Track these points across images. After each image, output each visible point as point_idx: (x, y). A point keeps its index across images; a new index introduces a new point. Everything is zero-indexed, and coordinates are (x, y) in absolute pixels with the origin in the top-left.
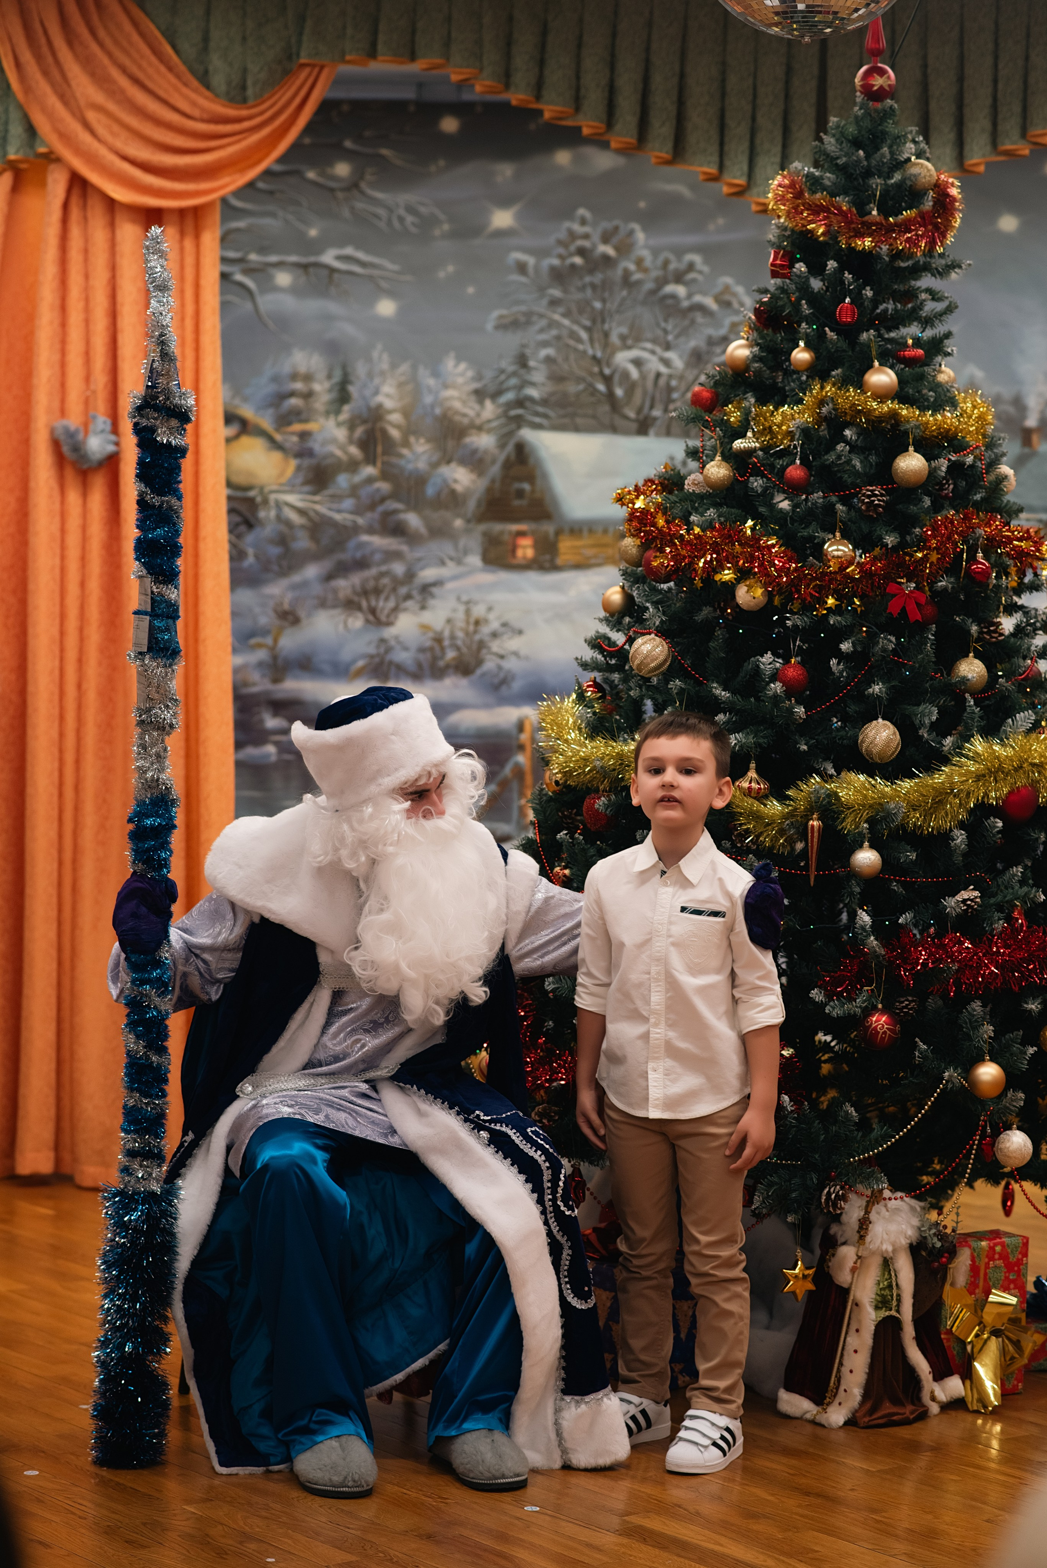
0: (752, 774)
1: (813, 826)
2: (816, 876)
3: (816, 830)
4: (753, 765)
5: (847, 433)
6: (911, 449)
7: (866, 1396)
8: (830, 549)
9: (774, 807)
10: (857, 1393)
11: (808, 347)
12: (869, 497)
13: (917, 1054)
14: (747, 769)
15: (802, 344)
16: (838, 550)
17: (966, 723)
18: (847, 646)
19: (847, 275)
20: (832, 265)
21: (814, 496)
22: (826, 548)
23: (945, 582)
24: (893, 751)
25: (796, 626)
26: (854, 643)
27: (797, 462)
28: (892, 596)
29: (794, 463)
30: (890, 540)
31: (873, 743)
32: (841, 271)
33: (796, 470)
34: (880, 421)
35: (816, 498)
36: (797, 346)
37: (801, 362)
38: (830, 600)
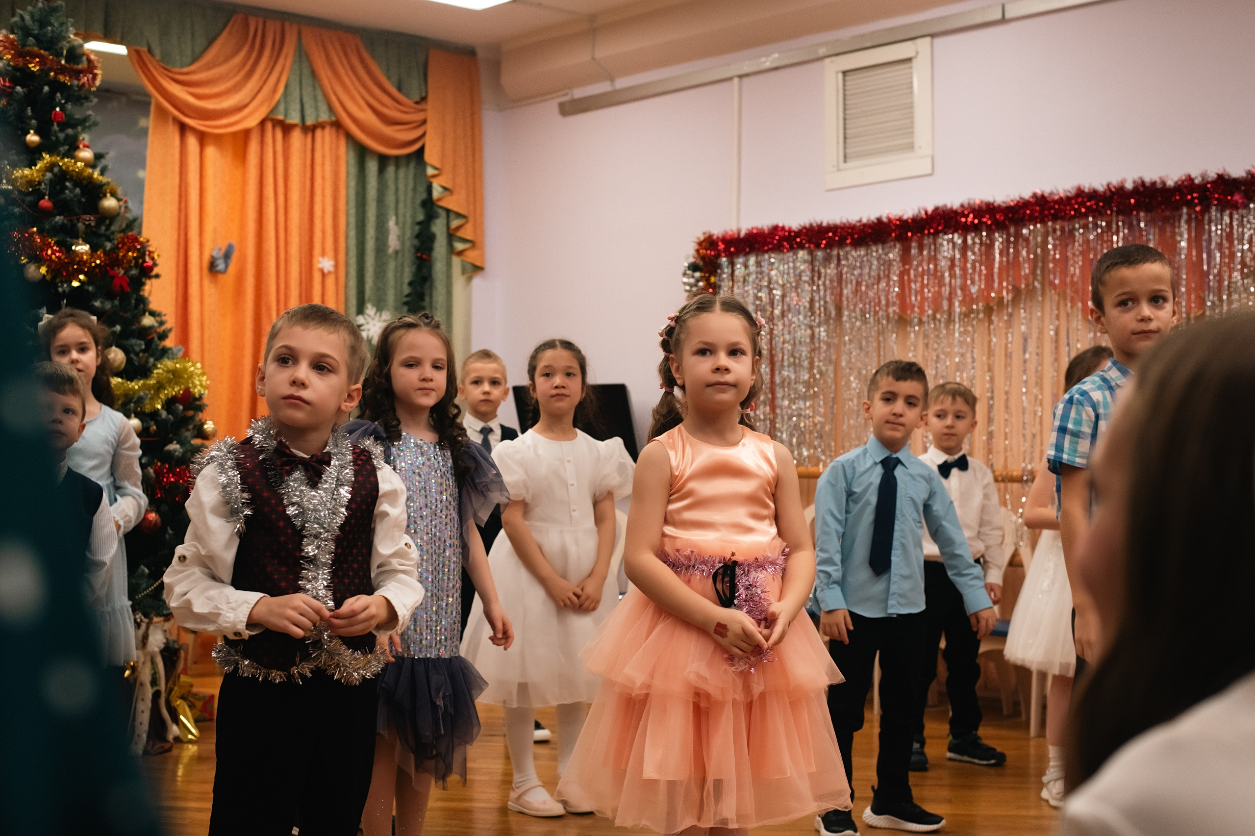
6: (108, 195)
8: (77, 248)
10: (144, 736)
12: (87, 221)
15: (32, 132)
16: (82, 249)
17: (153, 352)
18: (97, 304)
19: (58, 95)
20: (46, 89)
21: (58, 218)
22: (73, 248)
23: (134, 272)
24: (123, 366)
25: (64, 291)
26: (101, 302)
27: (47, 197)
28: (113, 277)
29: (43, 198)
30: (108, 246)
31: (114, 361)
32: (52, 93)
33: (45, 203)
34: (84, 179)
35: (58, 219)
36: (29, 133)
37: (33, 142)
38: (82, 277)
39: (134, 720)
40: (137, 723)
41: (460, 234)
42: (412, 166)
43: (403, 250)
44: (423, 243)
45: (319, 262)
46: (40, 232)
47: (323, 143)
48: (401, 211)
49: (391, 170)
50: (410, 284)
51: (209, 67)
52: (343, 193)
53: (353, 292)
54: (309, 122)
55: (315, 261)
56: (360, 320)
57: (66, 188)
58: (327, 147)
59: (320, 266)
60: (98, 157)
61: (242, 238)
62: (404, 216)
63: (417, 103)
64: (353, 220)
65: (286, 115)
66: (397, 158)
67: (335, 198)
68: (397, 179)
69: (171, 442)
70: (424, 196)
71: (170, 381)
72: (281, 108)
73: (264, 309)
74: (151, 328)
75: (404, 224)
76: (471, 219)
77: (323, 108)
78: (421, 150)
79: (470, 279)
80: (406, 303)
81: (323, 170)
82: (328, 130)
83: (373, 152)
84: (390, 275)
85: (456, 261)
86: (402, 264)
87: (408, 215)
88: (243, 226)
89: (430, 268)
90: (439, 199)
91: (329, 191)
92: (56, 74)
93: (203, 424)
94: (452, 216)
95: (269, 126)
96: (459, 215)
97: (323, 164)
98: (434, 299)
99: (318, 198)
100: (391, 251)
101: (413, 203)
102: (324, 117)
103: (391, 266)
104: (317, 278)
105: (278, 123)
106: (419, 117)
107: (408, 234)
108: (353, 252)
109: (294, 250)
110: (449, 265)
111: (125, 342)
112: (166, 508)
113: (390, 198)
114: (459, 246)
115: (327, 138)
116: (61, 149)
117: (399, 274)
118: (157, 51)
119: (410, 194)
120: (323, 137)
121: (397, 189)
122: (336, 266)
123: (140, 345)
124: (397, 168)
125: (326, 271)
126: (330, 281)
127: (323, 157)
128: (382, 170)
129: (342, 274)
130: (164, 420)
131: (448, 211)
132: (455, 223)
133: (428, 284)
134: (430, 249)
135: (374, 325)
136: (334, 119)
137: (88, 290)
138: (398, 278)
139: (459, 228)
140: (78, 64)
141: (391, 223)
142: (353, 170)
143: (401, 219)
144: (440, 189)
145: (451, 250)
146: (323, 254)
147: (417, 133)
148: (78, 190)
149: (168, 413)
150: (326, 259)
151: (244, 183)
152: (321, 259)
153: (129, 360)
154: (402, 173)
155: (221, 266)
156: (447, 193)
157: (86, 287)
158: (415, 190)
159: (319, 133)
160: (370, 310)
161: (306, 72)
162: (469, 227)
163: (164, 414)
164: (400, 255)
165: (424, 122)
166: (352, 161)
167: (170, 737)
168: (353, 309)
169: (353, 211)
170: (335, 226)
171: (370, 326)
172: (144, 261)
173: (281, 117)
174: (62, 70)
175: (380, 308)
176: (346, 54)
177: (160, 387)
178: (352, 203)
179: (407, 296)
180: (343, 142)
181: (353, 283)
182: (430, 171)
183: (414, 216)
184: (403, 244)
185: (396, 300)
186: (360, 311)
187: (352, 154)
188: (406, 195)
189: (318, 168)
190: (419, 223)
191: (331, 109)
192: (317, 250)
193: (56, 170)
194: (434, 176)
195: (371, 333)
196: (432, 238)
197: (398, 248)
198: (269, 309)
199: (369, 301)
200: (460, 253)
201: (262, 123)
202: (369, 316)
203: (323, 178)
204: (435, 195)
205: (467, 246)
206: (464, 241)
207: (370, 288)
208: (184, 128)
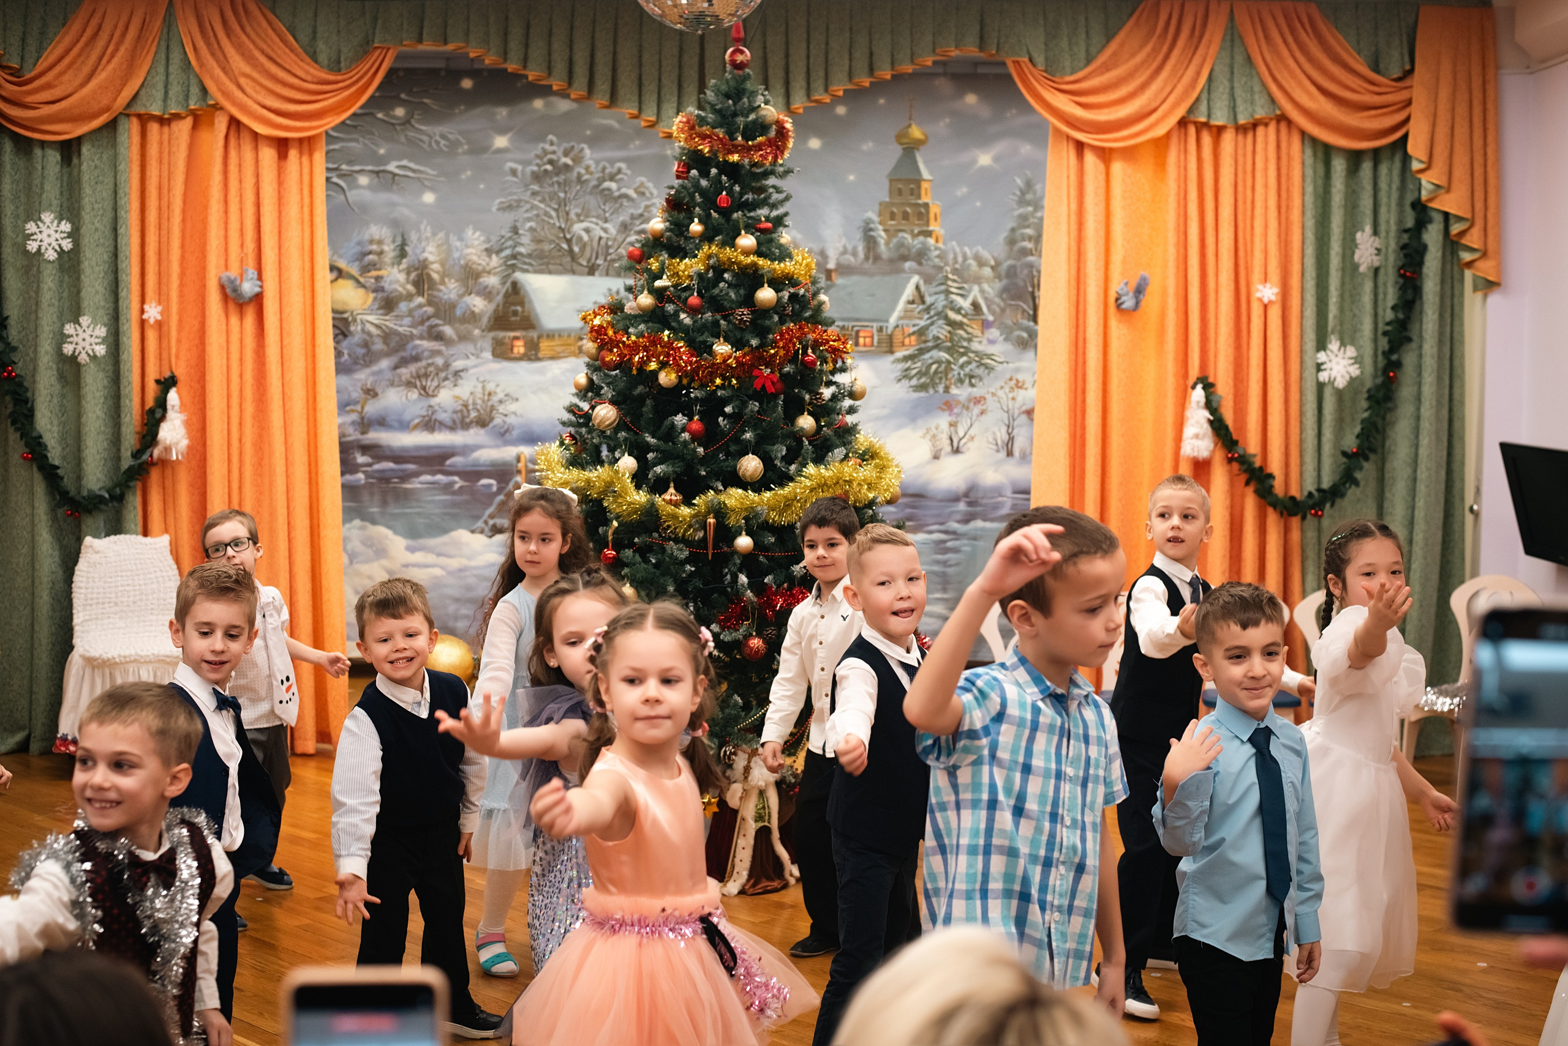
0: (672, 490)
1: (709, 522)
2: (711, 553)
3: (711, 525)
4: (672, 485)
5: (726, 276)
6: (767, 286)
8: (717, 349)
9: (685, 511)
11: (700, 222)
12: (740, 315)
14: (668, 487)
15: (696, 220)
16: (721, 349)
17: (803, 456)
18: (729, 410)
19: (723, 177)
20: (712, 171)
21: (705, 315)
22: (713, 348)
23: (788, 369)
24: (759, 475)
27: (696, 294)
28: (755, 378)
29: (692, 295)
30: (756, 342)
31: (747, 470)
32: (718, 176)
33: (693, 300)
34: (745, 268)
36: (693, 222)
37: (696, 232)
38: (717, 380)
39: (734, 856)
40: (737, 860)
41: (1464, 241)
42: (1395, 158)
43: (1384, 266)
44: (1409, 257)
45: (1258, 290)
47: (1266, 143)
48: (1384, 217)
49: (1366, 168)
50: (1393, 308)
51: (1104, 70)
53: (1310, 324)
54: (1244, 121)
55: (1253, 290)
56: (1322, 357)
57: (722, 280)
58: (1269, 145)
59: (1258, 295)
62: (1388, 222)
63: (1399, 79)
64: (1310, 235)
65: (1209, 116)
66: (1373, 152)
68: (1375, 177)
70: (1412, 196)
72: (1203, 107)
75: (1387, 233)
76: (1478, 223)
77: (1261, 100)
78: (1405, 137)
79: (1485, 296)
80: (1385, 334)
81: (1266, 176)
82: (1272, 127)
83: (1338, 150)
84: (1366, 299)
85: (1466, 274)
86: (1385, 285)
87: (1392, 222)
89: (1418, 288)
90: (1430, 200)
94: (1452, 221)
95: (1189, 130)
96: (1460, 219)
97: (1266, 169)
98: (1424, 327)
100: (1363, 269)
102: (1264, 112)
104: (1257, 311)
105: (1201, 126)
106: (1403, 95)
107: (1393, 245)
108: (1311, 273)
111: (767, 449)
113: (1367, 202)
114: (1466, 256)
115: (1272, 136)
116: (722, 238)
117: (1379, 296)
118: (1040, 60)
119: (1396, 195)
120: (1266, 135)
121: (1378, 190)
122: (1285, 294)
124: (1375, 163)
125: (1268, 301)
126: (1276, 312)
127: (1266, 160)
128: (1353, 169)
129: (1294, 302)
131: (1446, 215)
132: (1456, 228)
133: (1417, 308)
134: (1421, 263)
135: (1338, 363)
136: (1278, 112)
137: (722, 395)
138: (1378, 302)
139: (1462, 233)
140: (756, 138)
142: (1311, 172)
143: (1381, 228)
144: (1431, 187)
145: (1453, 262)
146: (1265, 280)
147: (1398, 118)
150: (1268, 285)
152: (1260, 287)
154: (1383, 168)
156: (1441, 191)
157: (721, 391)
158: (1400, 189)
159: (1260, 130)
160: (1334, 345)
161: (1239, 59)
162: (1476, 233)
164: (1382, 272)
165: (1409, 103)
166: (1309, 161)
168: (1311, 345)
169: (1310, 223)
170: (1284, 244)
171: (1333, 365)
173: (1203, 119)
175: (1346, 343)
176: (1293, 31)
178: (1312, 213)
179: (1388, 324)
180: (1296, 142)
181: (1310, 312)
182: (1416, 166)
183: (1400, 221)
184: (1384, 259)
185: (1373, 330)
186: (1321, 345)
187: (1309, 155)
188: (1389, 197)
190: (1406, 231)
191: (1273, 101)
192: (1259, 275)
193: (714, 261)
194: (1421, 171)
195: (1334, 374)
196: (1423, 249)
197: (1375, 264)
198: (1191, 350)
199: (1333, 333)
201: (1180, 125)
202: (1332, 351)
203: (1266, 186)
204: (1424, 195)
205: (1476, 255)
206: (1472, 250)
207: (1335, 317)
208: (1080, 146)
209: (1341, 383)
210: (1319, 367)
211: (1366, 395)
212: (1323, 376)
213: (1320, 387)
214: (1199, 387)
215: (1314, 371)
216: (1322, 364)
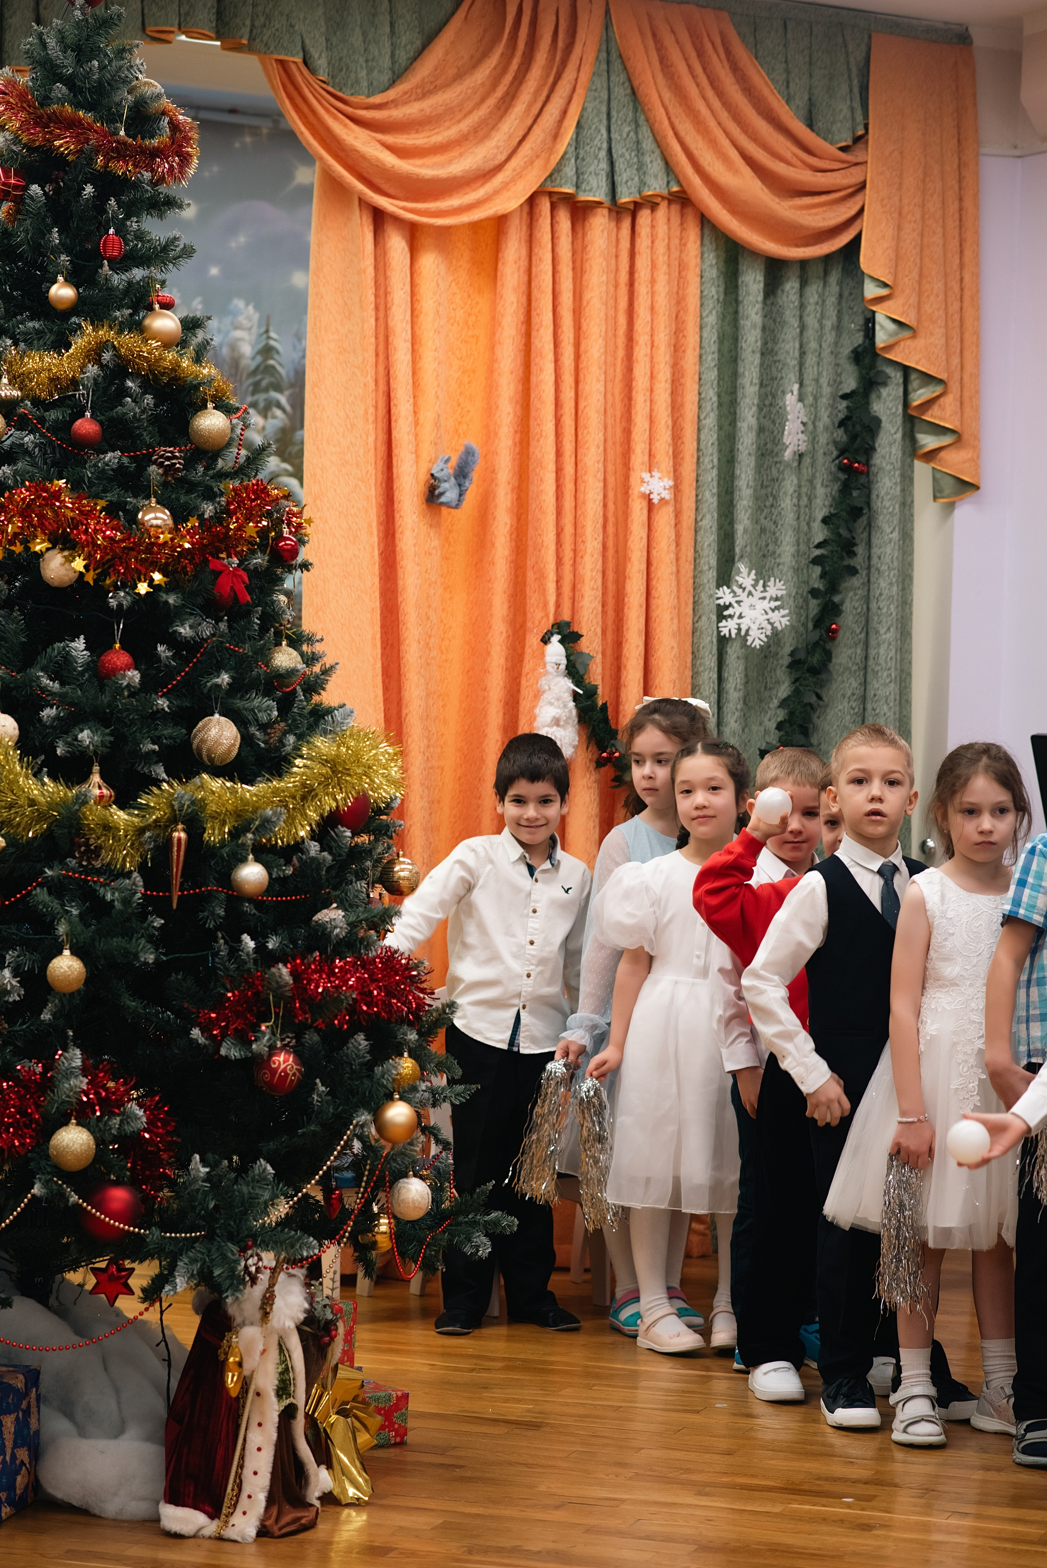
0: (96, 778)
1: (179, 839)
2: (179, 897)
3: (183, 843)
4: (96, 768)
5: (130, 384)
6: (210, 405)
7: (271, 1500)
8: (147, 518)
9: (120, 816)
10: (261, 1498)
11: (68, 282)
12: (168, 459)
13: (315, 1097)
14: (89, 773)
15: (60, 278)
16: (156, 518)
17: (294, 720)
18: (185, 631)
19: (112, 202)
20: (89, 189)
21: (110, 455)
22: (140, 516)
23: (259, 560)
24: (235, 752)
25: (120, 605)
26: (191, 627)
27: (88, 414)
28: (217, 574)
29: (83, 416)
30: (208, 509)
31: (217, 742)
32: (101, 198)
33: (86, 425)
34: (163, 374)
35: (112, 457)
36: (55, 281)
37: (61, 299)
38: (157, 577)
39: (241, 1466)
40: (247, 1473)
41: (931, 416)
42: (834, 278)
43: (813, 452)
44: (853, 437)
45: (642, 481)
46: (76, 485)
47: (654, 237)
48: (810, 372)
49: (791, 286)
50: (825, 521)
51: (424, 92)
52: (692, 339)
53: (710, 539)
54: (624, 198)
55: (634, 480)
56: (725, 596)
57: (125, 392)
58: (661, 246)
59: (645, 489)
60: (191, 325)
61: (490, 433)
62: (817, 380)
63: (843, 149)
64: (711, 394)
65: (579, 184)
66: (804, 264)
67: (677, 349)
68: (802, 306)
69: (327, 906)
70: (859, 339)
71: (325, 782)
72: (569, 171)
73: (530, 576)
74: (292, 672)
75: (817, 398)
76: (954, 386)
77: (655, 166)
78: (854, 246)
80: (816, 561)
82: (662, 210)
83: (754, 254)
84: (787, 503)
85: (922, 471)
86: (811, 481)
87: (824, 381)
88: (490, 409)
89: (867, 489)
90: (889, 348)
91: (663, 338)
92: (107, 160)
93: (392, 863)
94: (915, 381)
95: (545, 205)
96: (928, 379)
97: (653, 281)
98: (875, 551)
99: (641, 351)
100: (788, 454)
101: (835, 354)
102: (657, 185)
103: (790, 484)
104: (638, 512)
105: (559, 200)
106: (852, 177)
107: (825, 419)
108: (711, 458)
109: (592, 457)
110: (907, 479)
111: (239, 704)
112: (316, 1038)
113: (789, 347)
114: (929, 442)
115: (662, 228)
116: (118, 313)
117: (805, 500)
118: (321, 62)
119: (830, 337)
120: (654, 227)
121: (803, 328)
122: (677, 489)
123: (269, 708)
124: (804, 283)
125: (656, 499)
126: (664, 520)
127: (654, 268)
128: (771, 288)
129: (689, 504)
130: (313, 859)
131: (906, 371)
132: (920, 395)
133: (863, 521)
134: (870, 450)
135: (753, 606)
136: (675, 188)
137: (167, 602)
138: (803, 510)
139: (928, 404)
140: (152, 137)
141: (791, 400)
142: (714, 291)
143: (809, 389)
144: (892, 327)
145: (912, 449)
146: (653, 463)
147: (847, 211)
148: (149, 399)
149: (322, 850)
150: (657, 474)
151: (494, 321)
152: (646, 476)
153: (246, 739)
154: (813, 292)
155: (450, 494)
156: (907, 334)
157: (164, 597)
158: (838, 328)
159: (644, 216)
160: (745, 576)
161: (620, 92)
162: (949, 402)
163: (314, 848)
164: (807, 460)
165: (862, 186)
166: (712, 273)
167: (313, 1495)
168: (710, 575)
169: (712, 375)
170: (676, 407)
171: (744, 609)
172: (280, 537)
173: (568, 189)
174: (121, 152)
175: (763, 575)
176: (701, 54)
177: (307, 794)
178: (711, 359)
179: (819, 546)
180: (693, 234)
181: (710, 522)
182: (871, 291)
183: (836, 382)
184: (813, 440)
185: (798, 554)
186: (725, 578)
187: (711, 257)
188: (821, 338)
189: (642, 289)
190: (845, 397)
191: (669, 167)
192: (639, 457)
193: (107, 356)
194: (879, 300)
195: (746, 623)
196: (873, 427)
197: (803, 448)
198: (541, 577)
199: (743, 557)
200: (930, 456)
201: (532, 201)
202: (743, 587)
204: (881, 338)
205: (946, 440)
206: (939, 430)
207: (745, 531)
208: (379, 217)
209: (756, 639)
210: (721, 613)
211: (787, 660)
212: (728, 627)
213: (723, 641)
214: (556, 638)
215: (714, 618)
216: (727, 607)
